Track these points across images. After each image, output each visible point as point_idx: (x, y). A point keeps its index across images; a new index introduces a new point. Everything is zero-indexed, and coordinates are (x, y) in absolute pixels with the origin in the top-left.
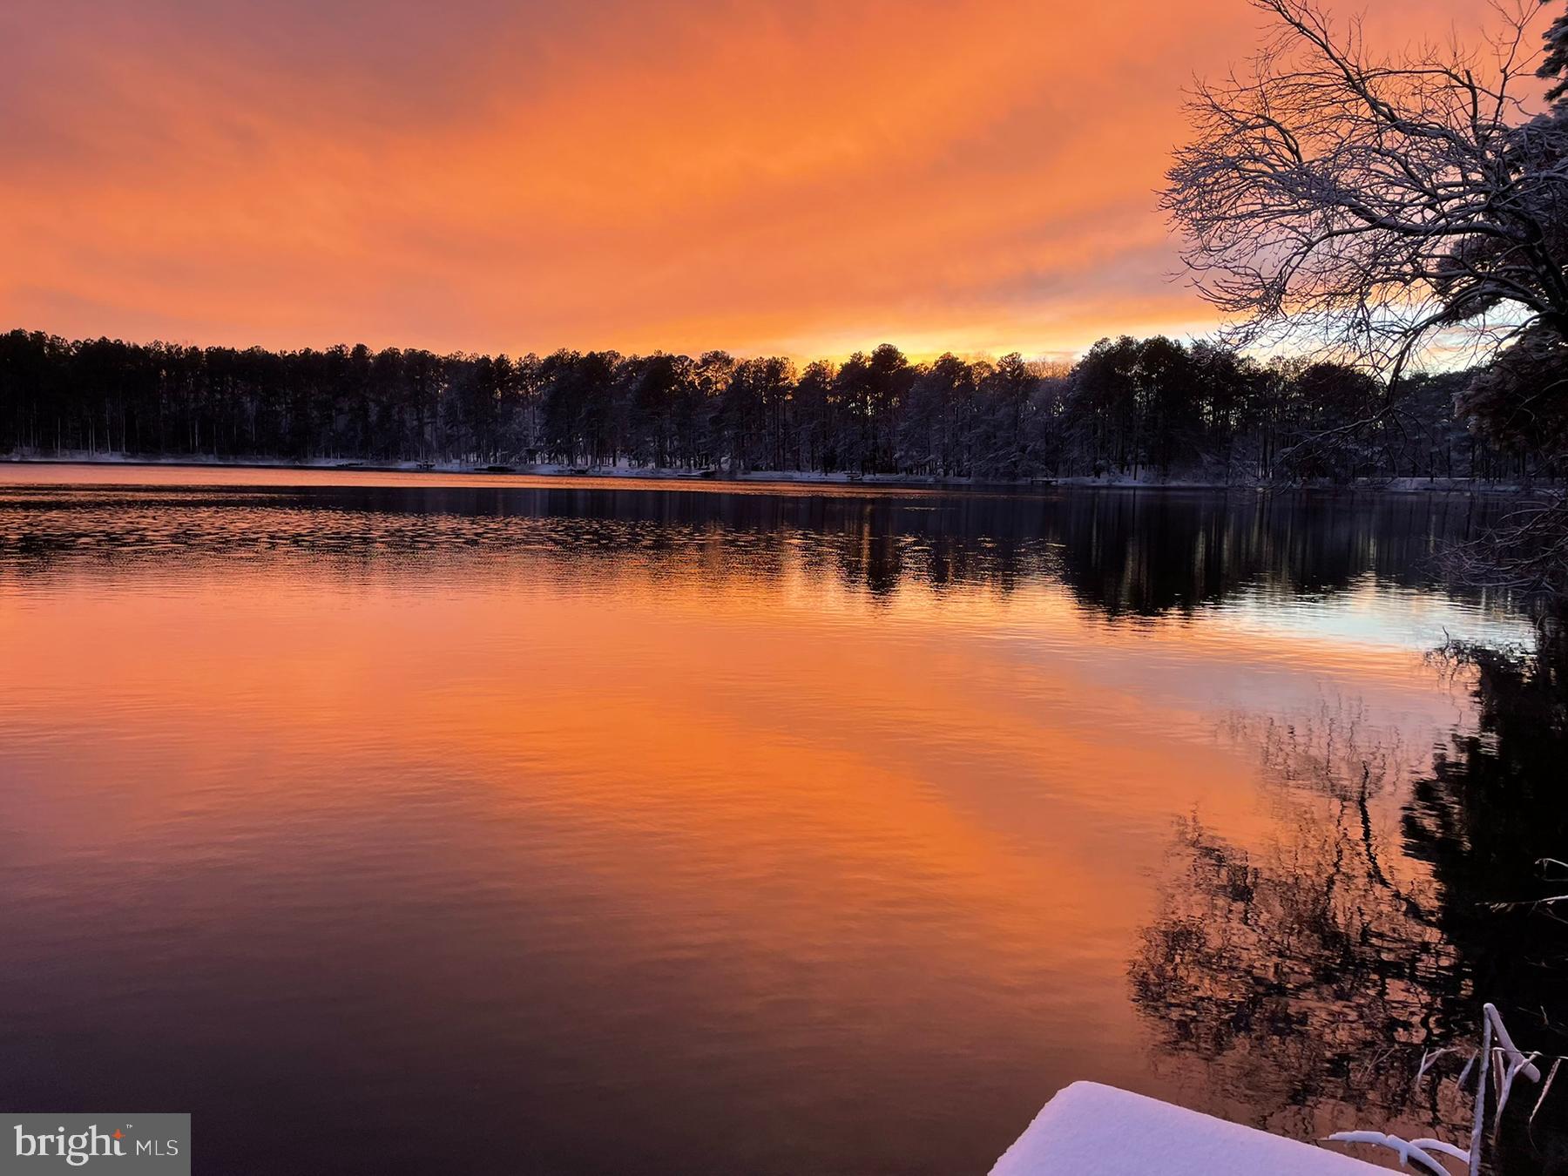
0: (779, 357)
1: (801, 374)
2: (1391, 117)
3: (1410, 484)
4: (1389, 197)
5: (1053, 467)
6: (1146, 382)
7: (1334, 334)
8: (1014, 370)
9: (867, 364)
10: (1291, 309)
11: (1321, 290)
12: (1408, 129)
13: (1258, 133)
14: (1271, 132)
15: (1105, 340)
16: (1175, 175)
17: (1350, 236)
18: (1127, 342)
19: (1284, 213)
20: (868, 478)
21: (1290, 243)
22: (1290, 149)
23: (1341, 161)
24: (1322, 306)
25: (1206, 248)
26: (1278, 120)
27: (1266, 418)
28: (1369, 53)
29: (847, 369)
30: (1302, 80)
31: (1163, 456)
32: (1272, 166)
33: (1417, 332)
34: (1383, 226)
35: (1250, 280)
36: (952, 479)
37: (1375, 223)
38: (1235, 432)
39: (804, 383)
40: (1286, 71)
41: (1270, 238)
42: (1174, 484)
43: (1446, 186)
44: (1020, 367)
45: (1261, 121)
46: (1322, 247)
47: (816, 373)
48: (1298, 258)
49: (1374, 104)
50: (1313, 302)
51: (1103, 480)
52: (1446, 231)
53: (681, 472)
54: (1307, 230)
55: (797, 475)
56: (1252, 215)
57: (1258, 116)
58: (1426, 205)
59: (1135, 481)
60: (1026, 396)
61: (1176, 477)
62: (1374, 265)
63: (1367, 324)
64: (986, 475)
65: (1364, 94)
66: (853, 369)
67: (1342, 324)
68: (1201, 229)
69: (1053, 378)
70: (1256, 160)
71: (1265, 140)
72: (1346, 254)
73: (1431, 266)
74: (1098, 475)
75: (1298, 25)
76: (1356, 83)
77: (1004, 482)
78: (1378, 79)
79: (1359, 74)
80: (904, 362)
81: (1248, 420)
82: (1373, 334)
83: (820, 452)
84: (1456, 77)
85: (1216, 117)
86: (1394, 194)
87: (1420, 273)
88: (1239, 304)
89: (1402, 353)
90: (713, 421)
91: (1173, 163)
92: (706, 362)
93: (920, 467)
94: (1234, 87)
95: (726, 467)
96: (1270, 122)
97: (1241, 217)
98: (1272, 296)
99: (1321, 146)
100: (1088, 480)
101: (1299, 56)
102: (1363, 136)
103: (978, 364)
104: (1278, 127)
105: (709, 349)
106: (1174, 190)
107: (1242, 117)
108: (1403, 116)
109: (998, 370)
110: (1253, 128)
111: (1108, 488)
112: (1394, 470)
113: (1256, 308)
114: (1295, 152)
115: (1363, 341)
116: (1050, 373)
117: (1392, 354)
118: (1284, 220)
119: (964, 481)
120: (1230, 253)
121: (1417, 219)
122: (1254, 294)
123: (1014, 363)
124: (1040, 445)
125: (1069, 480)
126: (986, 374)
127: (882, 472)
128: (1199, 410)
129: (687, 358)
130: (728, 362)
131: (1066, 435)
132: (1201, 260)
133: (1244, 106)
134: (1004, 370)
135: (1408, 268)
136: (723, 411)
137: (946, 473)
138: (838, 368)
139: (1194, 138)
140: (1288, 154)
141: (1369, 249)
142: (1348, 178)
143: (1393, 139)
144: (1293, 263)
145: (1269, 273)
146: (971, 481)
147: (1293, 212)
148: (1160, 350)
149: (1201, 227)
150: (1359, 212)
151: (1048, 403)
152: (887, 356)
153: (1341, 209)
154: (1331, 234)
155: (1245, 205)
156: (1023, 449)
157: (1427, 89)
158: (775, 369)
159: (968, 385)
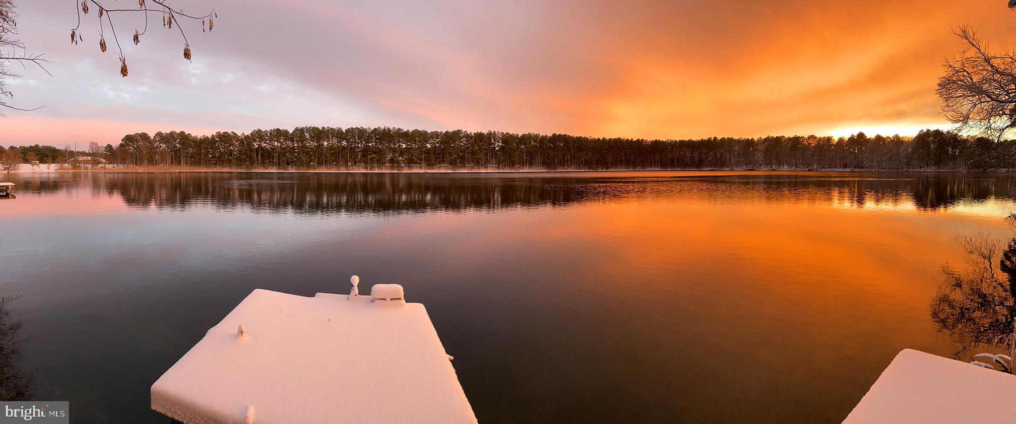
0: (830, 136)
1: (836, 141)
2: (997, 71)
3: (1004, 170)
4: (996, 93)
5: (908, 166)
6: (934, 142)
7: (982, 130)
8: (897, 139)
9: (855, 138)
10: (971, 123)
11: (978, 118)
12: (1002, 74)
13: (962, 73)
14: (965, 73)
15: (923, 130)
16: (939, 85)
17: (986, 103)
18: (928, 131)
19: (969, 96)
20: (856, 170)
21: (970, 105)
22: (970, 78)
23: (984, 82)
24: (979, 122)
25: (948, 106)
26: (967, 70)
27: (966, 152)
28: (991, 52)
29: (850, 139)
30: (973, 59)
31: (938, 162)
32: (965, 83)
33: (1003, 130)
34: (995, 101)
35: (960, 115)
36: (880, 170)
37: (992, 99)
38: (957, 156)
39: (837, 143)
40: (969, 57)
41: (965, 103)
42: (941, 171)
43: (1011, 89)
44: (899, 138)
45: (962, 70)
46: (979, 106)
47: (841, 140)
48: (973, 109)
49: (992, 66)
50: (976, 121)
51: (922, 170)
52: (1011, 102)
53: (802, 169)
54: (974, 101)
55: (836, 170)
56: (960, 96)
57: (962, 69)
58: (1006, 95)
59: (931, 170)
60: (901, 146)
61: (942, 169)
62: (992, 111)
63: (991, 127)
64: (890, 169)
65: (989, 63)
66: (852, 139)
67: (984, 127)
68: (947, 101)
69: (908, 141)
70: (961, 81)
71: (963, 76)
72: (985, 108)
73: (1007, 112)
74: (921, 168)
75: (972, 44)
76: (987, 60)
77: (895, 171)
78: (992, 60)
79: (988, 58)
80: (866, 137)
81: (961, 152)
82: (992, 130)
83: (842, 163)
84: (1014, 59)
85: (950, 69)
87: (1004, 114)
88: (957, 121)
89: (1000, 135)
90: (811, 155)
91: (939, 81)
92: (809, 138)
93: (871, 167)
94: (955, 60)
95: (815, 168)
96: (965, 71)
97: (957, 97)
98: (965, 119)
99: (978, 77)
100: (918, 170)
101: (972, 53)
102: (988, 75)
103: (887, 137)
104: (967, 72)
105: (810, 134)
106: (939, 89)
107: (957, 69)
108: (1000, 70)
109: (893, 139)
110: (960, 72)
111: (924, 172)
112: (999, 166)
113: (961, 123)
114: (972, 79)
115: (989, 132)
116: (907, 139)
117: (997, 136)
118: (969, 98)
119: (884, 170)
120: (955, 107)
121: (1003, 99)
122: (961, 119)
123: (897, 136)
124: (905, 160)
125: (913, 170)
126: (889, 140)
127: (861, 168)
128: (948, 150)
129: (803, 137)
130: (815, 138)
131: (912, 157)
132: (947, 109)
133: (958, 66)
135: (1001, 112)
136: (814, 152)
137: (879, 168)
138: (847, 139)
139: (945, 74)
140: (969, 80)
141: (991, 107)
142: (985, 87)
143: (997, 76)
144: (971, 110)
145: (965, 113)
146: (886, 171)
147: (971, 96)
148: (938, 133)
149: (947, 100)
150: (989, 97)
151: (907, 148)
152: (861, 135)
153: (984, 95)
154: (981, 102)
155: (959, 93)
156: (900, 162)
157: (1006, 63)
158: (829, 139)
159: (884, 143)
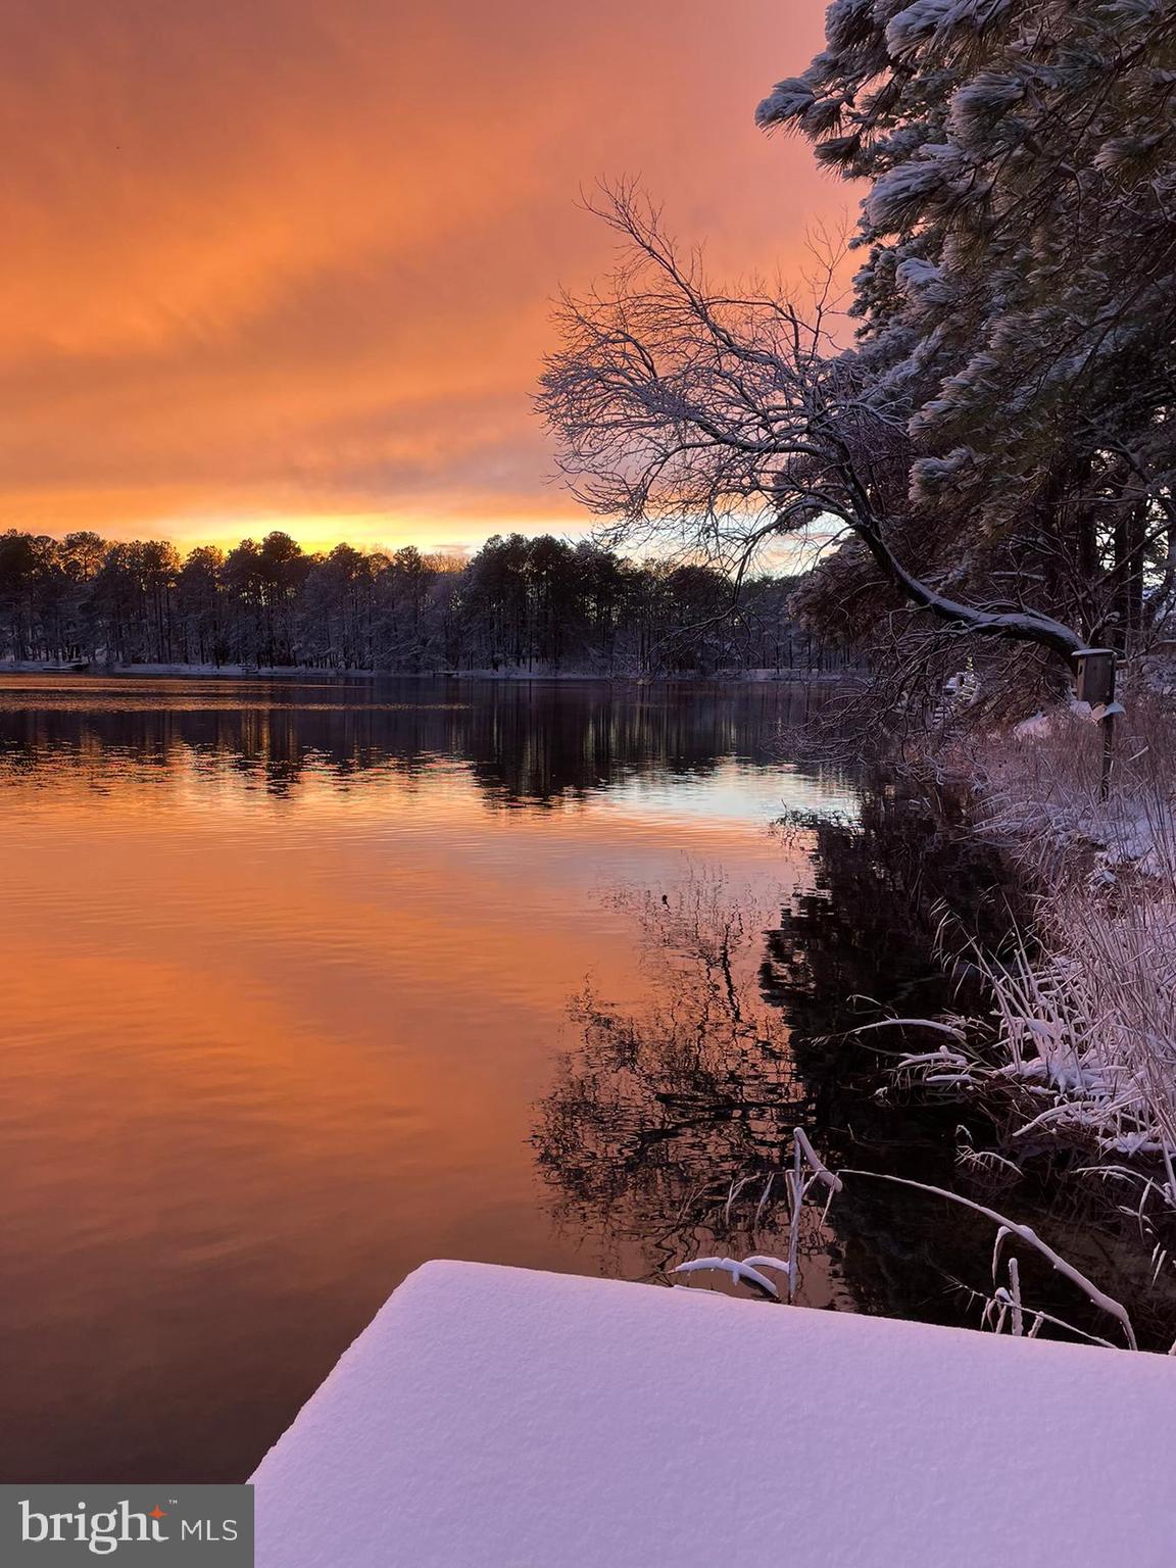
0: (158, 540)
1: (184, 559)
2: (729, 343)
3: (762, 674)
4: (729, 416)
5: (453, 659)
6: (537, 578)
7: (688, 537)
8: (411, 563)
9: (259, 552)
10: (652, 514)
11: (676, 497)
12: (746, 355)
13: (618, 347)
14: (630, 348)
15: (497, 537)
16: (546, 380)
17: (700, 449)
18: (517, 539)
19: (643, 425)
20: (265, 670)
21: (649, 453)
22: (646, 365)
23: (691, 377)
24: (678, 513)
25: (577, 454)
26: (635, 336)
27: (643, 615)
28: (714, 281)
29: (236, 556)
30: (654, 301)
31: (556, 648)
32: (631, 380)
33: (755, 539)
34: (726, 442)
35: (616, 486)
36: (354, 672)
37: (720, 439)
38: (616, 628)
39: (188, 569)
40: (641, 291)
41: (633, 446)
42: (565, 676)
43: (776, 408)
44: (417, 559)
45: (621, 337)
46: (676, 458)
47: (202, 559)
48: (657, 467)
49: (714, 329)
50: (669, 509)
51: (501, 672)
52: (775, 449)
53: (48, 665)
54: (662, 441)
55: (185, 669)
56: (616, 424)
57: (618, 331)
58: (760, 425)
59: (530, 672)
60: (424, 590)
61: (567, 669)
62: (720, 477)
63: (716, 531)
64: (389, 667)
65: (705, 318)
66: (243, 555)
67: (695, 530)
68: (572, 434)
69: (450, 573)
70: (618, 372)
71: (624, 355)
72: (696, 465)
73: (766, 480)
74: (496, 667)
75: (649, 249)
76: (700, 309)
77: (407, 674)
78: (715, 307)
79: (702, 301)
80: (298, 550)
81: (626, 615)
82: (720, 538)
83: (210, 643)
84: (781, 311)
85: (581, 329)
86: (734, 413)
87: (756, 486)
88: (609, 507)
89: (745, 557)
90: (84, 609)
91: (544, 370)
92: (72, 543)
93: (321, 659)
94: (595, 301)
95: (101, 659)
96: (628, 339)
97: (606, 425)
98: (635, 501)
99: (672, 364)
100: (487, 673)
101: (650, 279)
102: (705, 359)
103: (375, 556)
104: (635, 342)
105: (76, 529)
106: (546, 395)
107: (604, 331)
108: (738, 342)
109: (395, 562)
110: (614, 342)
111: (507, 680)
112: (751, 662)
113: (622, 513)
114: (651, 369)
115: (712, 546)
116: (446, 568)
117: (737, 557)
118: (643, 431)
119: (366, 673)
120: (599, 459)
121: (753, 437)
122: (620, 499)
123: (410, 554)
124: (440, 638)
125: (470, 672)
126: (383, 567)
127: (280, 664)
128: (584, 607)
129: (48, 539)
130: (99, 544)
131: (465, 628)
132: (575, 464)
133: (605, 320)
134: (401, 563)
135: (746, 481)
136: (93, 598)
137: (348, 666)
138: (226, 554)
139: (562, 347)
140: (645, 370)
141: (714, 463)
142: (694, 395)
143: (730, 363)
144: (653, 471)
145: (633, 480)
146: (373, 674)
147: (650, 424)
148: (548, 548)
149: (572, 432)
150: (706, 428)
151: (445, 598)
152: (279, 545)
153: (693, 423)
154: (685, 447)
155: (613, 413)
156: (424, 642)
157: (757, 319)
158: (154, 554)
159: (366, 577)
